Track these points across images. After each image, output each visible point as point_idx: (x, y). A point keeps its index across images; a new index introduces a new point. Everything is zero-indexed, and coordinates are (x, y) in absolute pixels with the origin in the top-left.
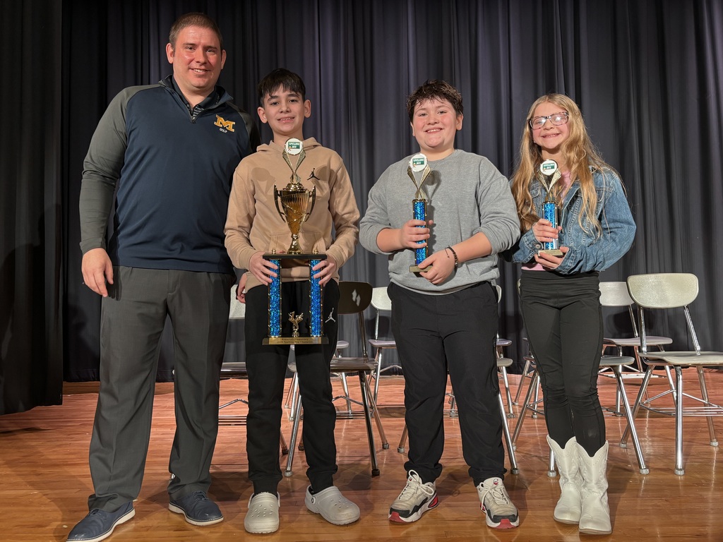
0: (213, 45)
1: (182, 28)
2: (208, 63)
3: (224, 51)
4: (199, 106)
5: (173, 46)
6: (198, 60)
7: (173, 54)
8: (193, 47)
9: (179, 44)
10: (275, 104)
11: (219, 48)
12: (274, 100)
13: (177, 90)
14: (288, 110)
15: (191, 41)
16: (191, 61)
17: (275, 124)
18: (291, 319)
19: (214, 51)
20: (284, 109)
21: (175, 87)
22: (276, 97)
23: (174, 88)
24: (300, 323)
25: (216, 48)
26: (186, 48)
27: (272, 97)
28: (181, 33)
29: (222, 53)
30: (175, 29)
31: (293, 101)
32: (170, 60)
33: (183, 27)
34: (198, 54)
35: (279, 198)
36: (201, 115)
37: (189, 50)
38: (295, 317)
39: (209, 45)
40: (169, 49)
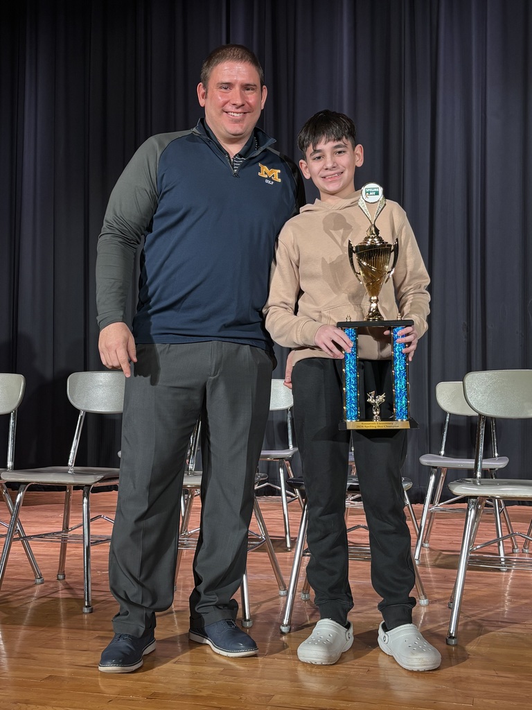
0: (251, 82)
1: (216, 65)
2: (246, 105)
3: (264, 86)
4: (240, 155)
5: (205, 87)
6: (234, 103)
7: (205, 96)
8: (229, 86)
9: (212, 84)
10: (319, 158)
11: (259, 85)
12: (317, 155)
13: (212, 137)
14: (335, 165)
15: (227, 80)
16: (226, 103)
17: (319, 182)
18: (370, 400)
19: (253, 89)
20: (329, 165)
21: (211, 133)
22: (319, 151)
23: (209, 135)
24: (381, 405)
25: (255, 85)
26: (221, 88)
27: (315, 151)
28: (214, 71)
29: (262, 91)
30: (208, 66)
31: (340, 152)
32: (202, 102)
33: (218, 63)
34: (235, 95)
35: (355, 256)
36: (243, 166)
37: (223, 90)
38: (375, 398)
39: (248, 82)
40: (200, 90)
